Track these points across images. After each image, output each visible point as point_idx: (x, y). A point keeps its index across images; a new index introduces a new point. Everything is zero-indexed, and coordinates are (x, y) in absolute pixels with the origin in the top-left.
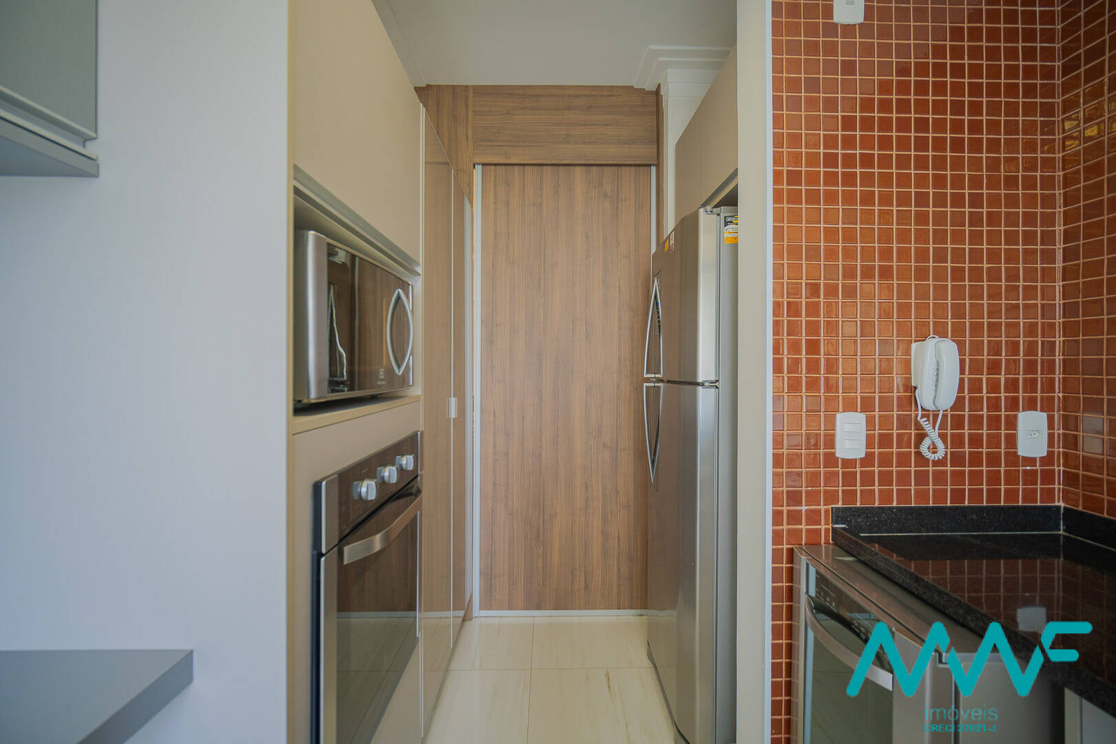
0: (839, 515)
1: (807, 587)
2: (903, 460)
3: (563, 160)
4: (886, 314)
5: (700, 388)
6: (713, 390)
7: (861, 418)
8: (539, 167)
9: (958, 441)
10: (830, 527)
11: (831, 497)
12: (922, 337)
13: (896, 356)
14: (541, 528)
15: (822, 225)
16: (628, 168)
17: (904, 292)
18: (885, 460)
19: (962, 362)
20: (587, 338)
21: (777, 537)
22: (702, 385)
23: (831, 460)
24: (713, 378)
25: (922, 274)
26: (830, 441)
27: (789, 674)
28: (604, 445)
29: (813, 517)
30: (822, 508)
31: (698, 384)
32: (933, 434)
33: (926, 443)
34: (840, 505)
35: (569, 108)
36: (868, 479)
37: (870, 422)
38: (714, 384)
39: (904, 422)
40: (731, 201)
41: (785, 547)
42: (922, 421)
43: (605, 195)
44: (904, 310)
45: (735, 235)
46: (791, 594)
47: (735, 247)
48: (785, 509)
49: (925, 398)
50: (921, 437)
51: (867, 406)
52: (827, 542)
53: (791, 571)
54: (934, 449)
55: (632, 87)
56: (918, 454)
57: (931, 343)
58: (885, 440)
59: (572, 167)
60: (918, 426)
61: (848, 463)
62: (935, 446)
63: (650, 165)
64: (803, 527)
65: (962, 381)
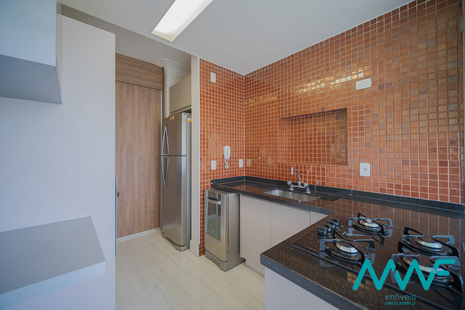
0: (212, 181)
1: (207, 195)
2: (222, 169)
3: (131, 82)
4: (219, 141)
5: (182, 157)
6: (185, 157)
7: (215, 161)
8: (121, 83)
9: (230, 165)
10: (210, 184)
11: (210, 178)
12: (225, 146)
13: (221, 149)
14: (122, 208)
15: (209, 122)
16: (153, 89)
17: (222, 137)
18: (219, 170)
19: (231, 150)
20: (139, 143)
21: (201, 188)
22: (183, 156)
23: (210, 170)
24: (185, 154)
25: (225, 133)
26: (210, 167)
27: (203, 212)
28: (146, 178)
29: (207, 182)
30: (209, 180)
31: (182, 156)
32: (227, 164)
33: (226, 165)
34: (212, 179)
35: (133, 65)
36: (217, 174)
37: (217, 162)
38: (186, 156)
39: (222, 162)
40: (189, 111)
41: (202, 189)
42: (225, 161)
43: (146, 96)
44: (222, 140)
45: (191, 120)
46: (204, 195)
47: (191, 123)
48: (202, 181)
49: (226, 157)
50: (225, 165)
51: (216, 159)
52: (210, 187)
53: (203, 194)
54: (227, 167)
55: (155, 65)
56: (225, 168)
57: (226, 147)
58: (219, 166)
59: (134, 85)
60: (225, 163)
61: (213, 171)
62: (227, 166)
63: (160, 90)
64: (206, 185)
65: (231, 154)
